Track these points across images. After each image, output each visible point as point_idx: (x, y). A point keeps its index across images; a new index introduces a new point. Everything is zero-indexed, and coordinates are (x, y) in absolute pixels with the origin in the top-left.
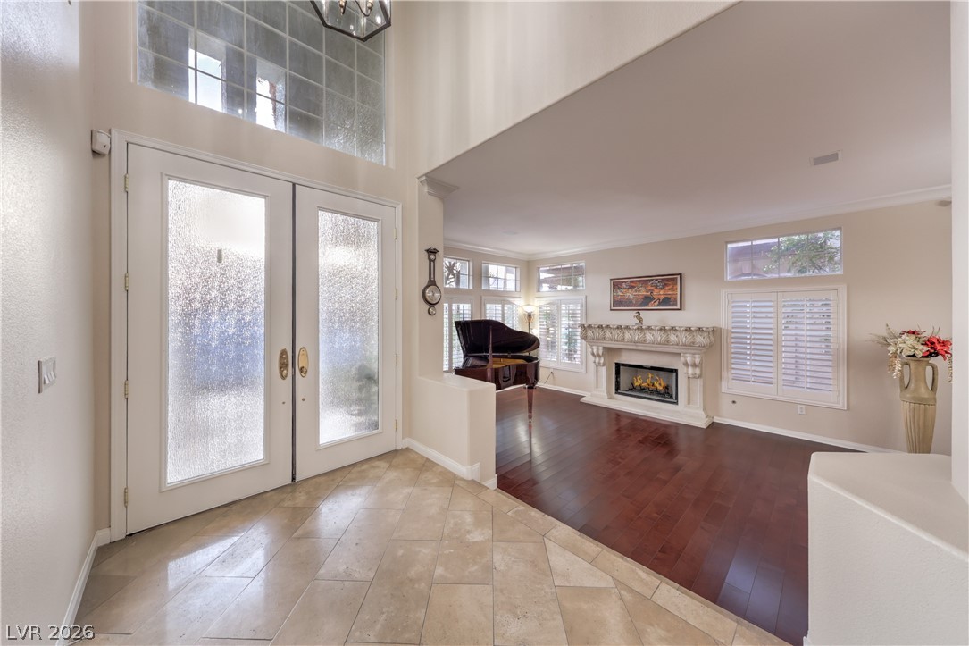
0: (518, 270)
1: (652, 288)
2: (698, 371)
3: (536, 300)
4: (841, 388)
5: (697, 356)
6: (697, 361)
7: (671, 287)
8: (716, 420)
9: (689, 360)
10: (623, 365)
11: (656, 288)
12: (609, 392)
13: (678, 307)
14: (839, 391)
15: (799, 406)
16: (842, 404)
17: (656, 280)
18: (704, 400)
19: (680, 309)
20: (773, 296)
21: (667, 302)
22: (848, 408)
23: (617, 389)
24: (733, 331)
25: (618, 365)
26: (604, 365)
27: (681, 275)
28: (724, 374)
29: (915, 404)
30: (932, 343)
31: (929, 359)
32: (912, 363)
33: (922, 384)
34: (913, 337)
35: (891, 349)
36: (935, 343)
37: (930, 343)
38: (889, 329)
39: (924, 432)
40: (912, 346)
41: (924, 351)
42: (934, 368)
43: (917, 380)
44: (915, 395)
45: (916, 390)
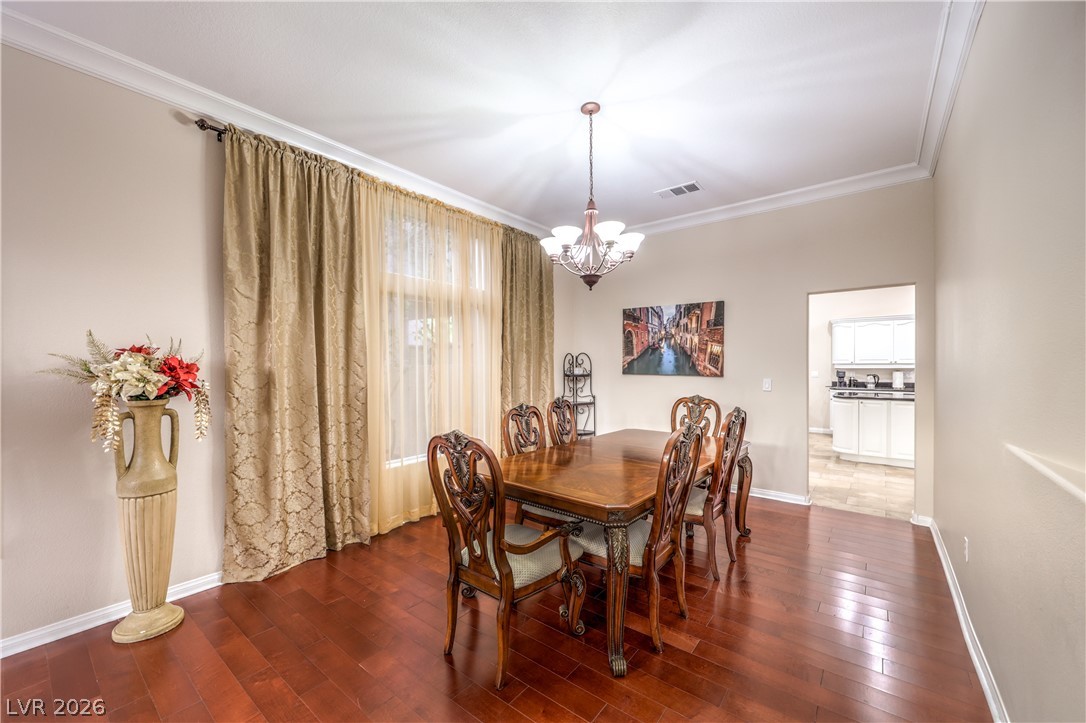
29: (144, 497)
30: (172, 369)
31: (165, 401)
32: (138, 414)
33: (155, 454)
34: (140, 358)
35: (100, 386)
36: (175, 368)
37: (169, 367)
38: (92, 343)
39: (161, 549)
40: (138, 376)
41: (160, 385)
42: (173, 417)
43: (146, 448)
44: (145, 478)
45: (146, 467)
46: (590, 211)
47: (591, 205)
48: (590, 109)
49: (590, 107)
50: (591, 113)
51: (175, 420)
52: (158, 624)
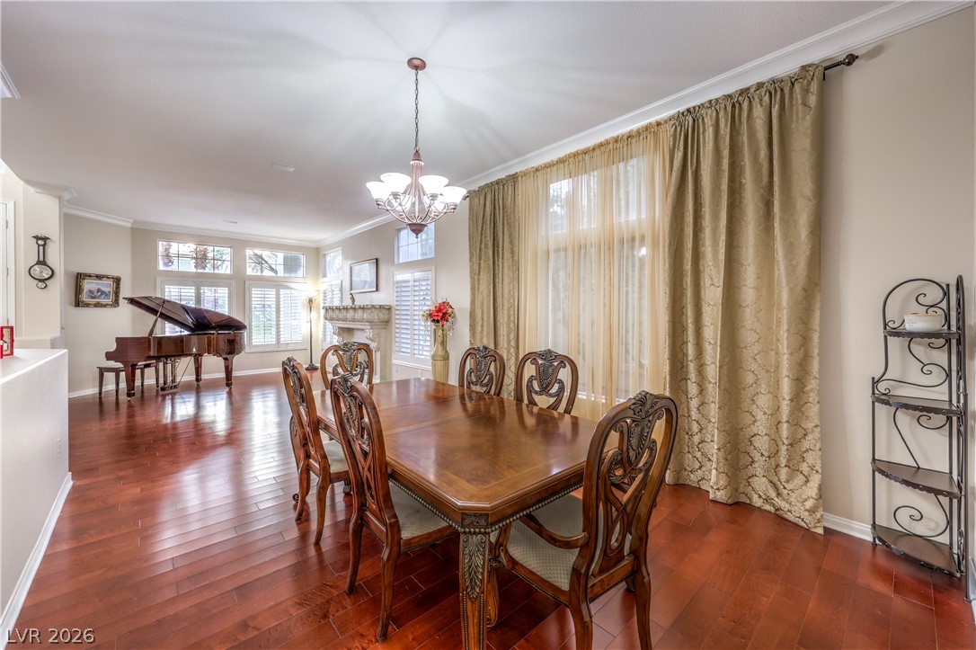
0: (305, 257)
2: (375, 345)
3: (322, 284)
5: (371, 330)
6: (371, 336)
9: (368, 334)
13: (375, 289)
19: (377, 291)
24: (398, 308)
27: (377, 259)
28: (393, 346)
46: (417, 162)
47: (417, 156)
48: (417, 65)
49: (416, 62)
50: (416, 68)
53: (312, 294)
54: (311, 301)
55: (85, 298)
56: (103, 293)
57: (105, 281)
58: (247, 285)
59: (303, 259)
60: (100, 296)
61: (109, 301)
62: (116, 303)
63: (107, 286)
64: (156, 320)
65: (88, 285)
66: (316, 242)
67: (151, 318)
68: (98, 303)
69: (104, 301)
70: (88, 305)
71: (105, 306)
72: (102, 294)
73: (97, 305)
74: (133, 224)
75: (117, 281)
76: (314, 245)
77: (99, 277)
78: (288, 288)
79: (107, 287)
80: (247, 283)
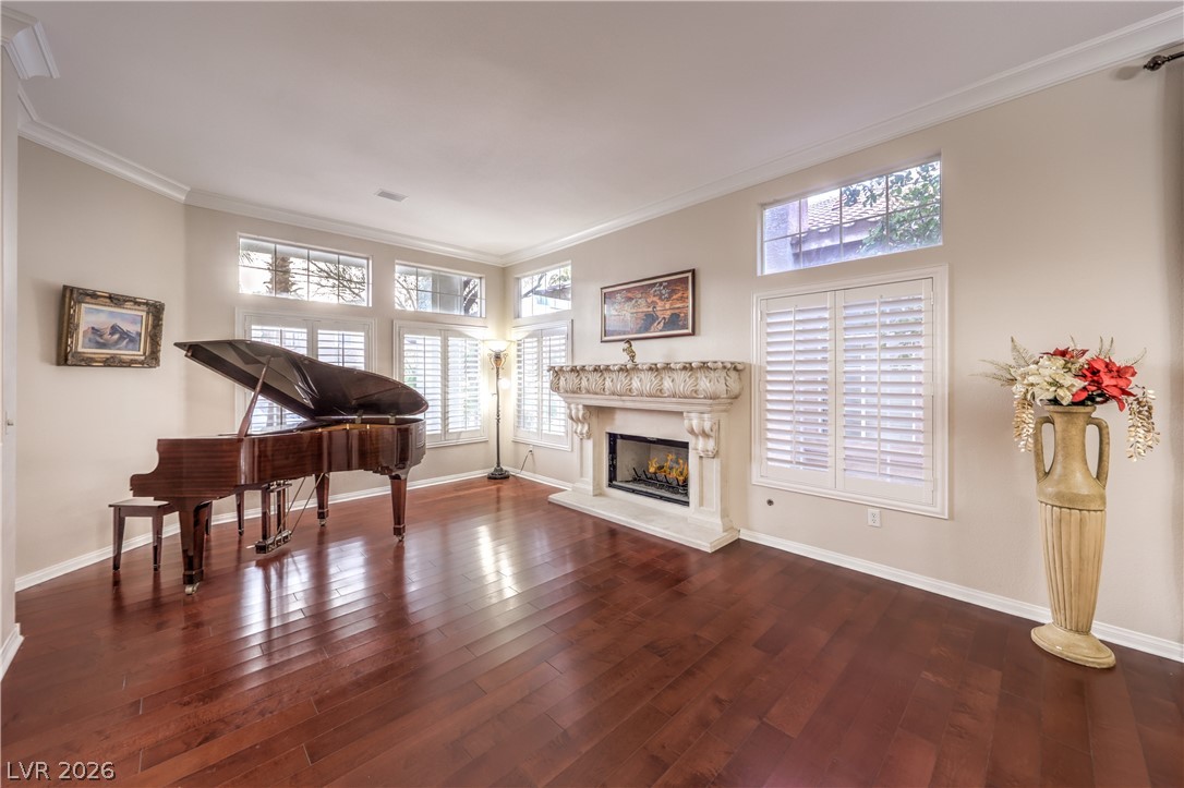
0: (483, 281)
1: (655, 299)
2: (711, 444)
3: (514, 331)
4: (939, 475)
5: (706, 416)
6: (707, 426)
7: (680, 295)
8: (745, 535)
9: (695, 423)
10: (623, 437)
11: (660, 299)
12: (597, 485)
13: (690, 331)
14: (935, 481)
15: (871, 510)
16: (940, 508)
17: (661, 284)
18: (724, 498)
19: (693, 334)
20: (829, 300)
21: (674, 321)
22: (951, 517)
23: (612, 477)
24: (769, 368)
25: (613, 438)
26: (589, 438)
27: (693, 272)
28: (756, 450)
29: (1061, 507)
30: (1095, 372)
31: (1088, 409)
32: (1058, 419)
33: (1077, 466)
34: (1060, 361)
35: (1018, 389)
36: (1099, 371)
37: (1092, 373)
38: (1015, 348)
39: (1080, 570)
40: (1051, 380)
41: (1074, 390)
42: (1102, 429)
43: (1067, 456)
44: (1062, 488)
45: (1065, 477)
51: (1104, 432)
52: (1077, 652)
53: (499, 346)
54: (498, 357)
55: (81, 344)
56: (124, 335)
57: (129, 311)
58: (396, 329)
59: (479, 286)
60: (117, 342)
61: (138, 353)
62: (153, 358)
63: (132, 321)
64: (254, 401)
65: (89, 317)
66: (502, 257)
67: (242, 394)
68: (113, 357)
69: (126, 353)
70: (87, 362)
71: (129, 364)
72: (122, 338)
73: (110, 362)
74: (189, 195)
75: (156, 311)
76: (499, 263)
77: (115, 300)
78: (460, 335)
79: (134, 322)
80: (397, 324)
